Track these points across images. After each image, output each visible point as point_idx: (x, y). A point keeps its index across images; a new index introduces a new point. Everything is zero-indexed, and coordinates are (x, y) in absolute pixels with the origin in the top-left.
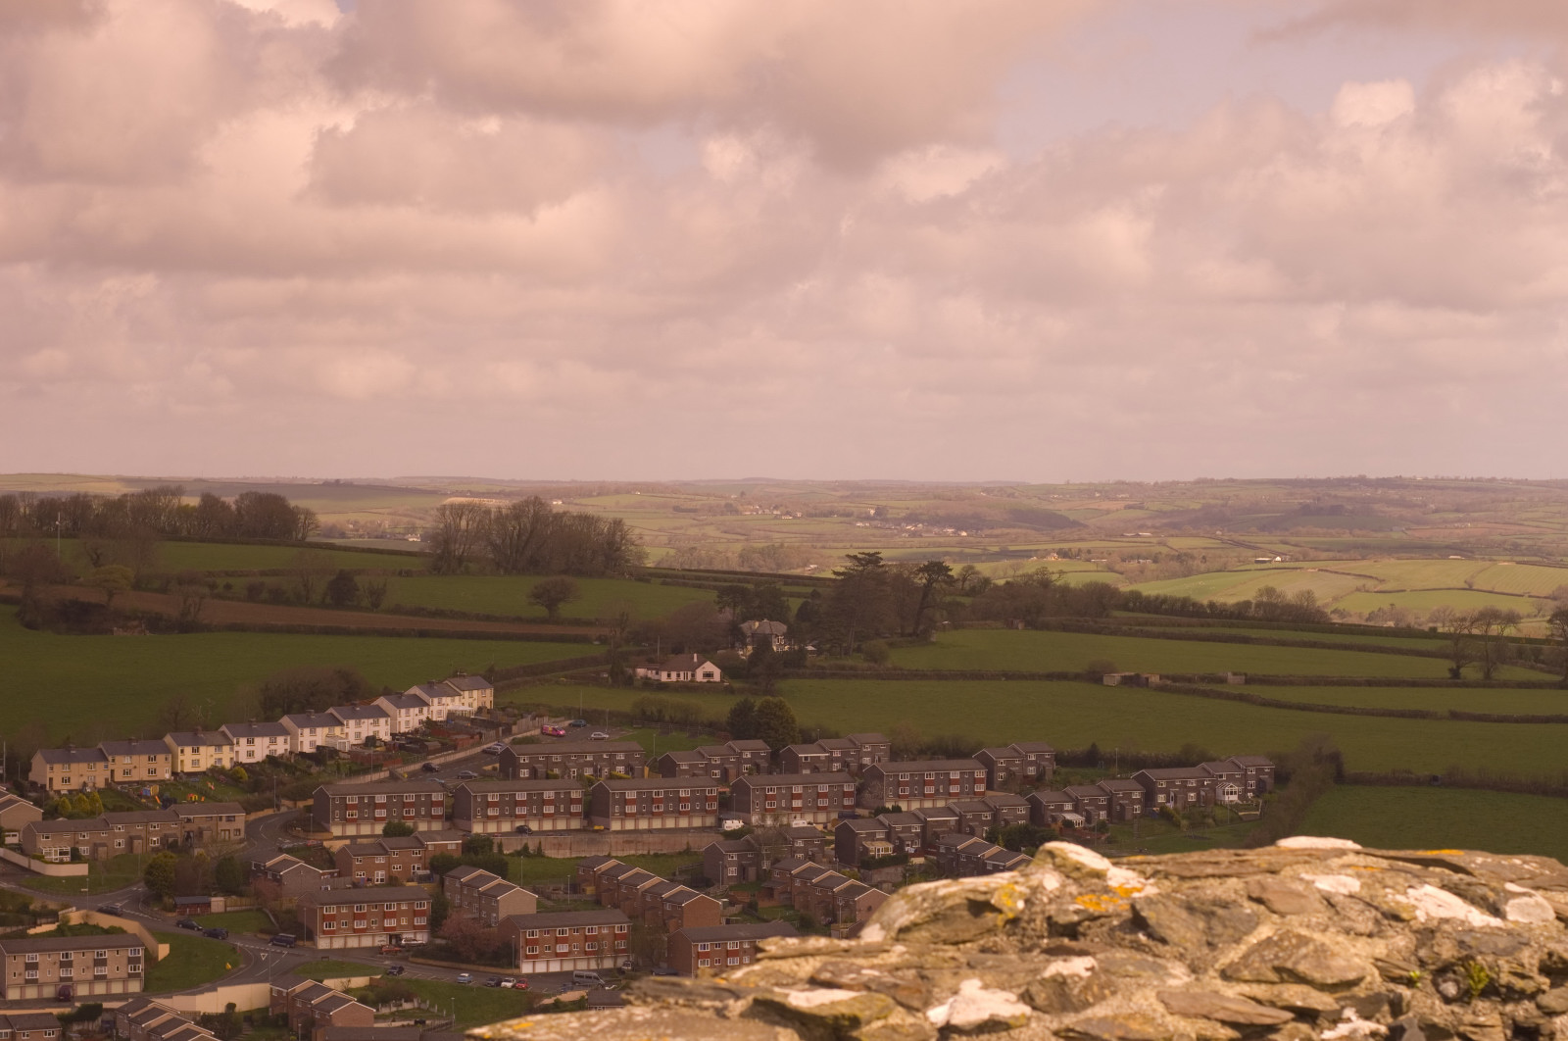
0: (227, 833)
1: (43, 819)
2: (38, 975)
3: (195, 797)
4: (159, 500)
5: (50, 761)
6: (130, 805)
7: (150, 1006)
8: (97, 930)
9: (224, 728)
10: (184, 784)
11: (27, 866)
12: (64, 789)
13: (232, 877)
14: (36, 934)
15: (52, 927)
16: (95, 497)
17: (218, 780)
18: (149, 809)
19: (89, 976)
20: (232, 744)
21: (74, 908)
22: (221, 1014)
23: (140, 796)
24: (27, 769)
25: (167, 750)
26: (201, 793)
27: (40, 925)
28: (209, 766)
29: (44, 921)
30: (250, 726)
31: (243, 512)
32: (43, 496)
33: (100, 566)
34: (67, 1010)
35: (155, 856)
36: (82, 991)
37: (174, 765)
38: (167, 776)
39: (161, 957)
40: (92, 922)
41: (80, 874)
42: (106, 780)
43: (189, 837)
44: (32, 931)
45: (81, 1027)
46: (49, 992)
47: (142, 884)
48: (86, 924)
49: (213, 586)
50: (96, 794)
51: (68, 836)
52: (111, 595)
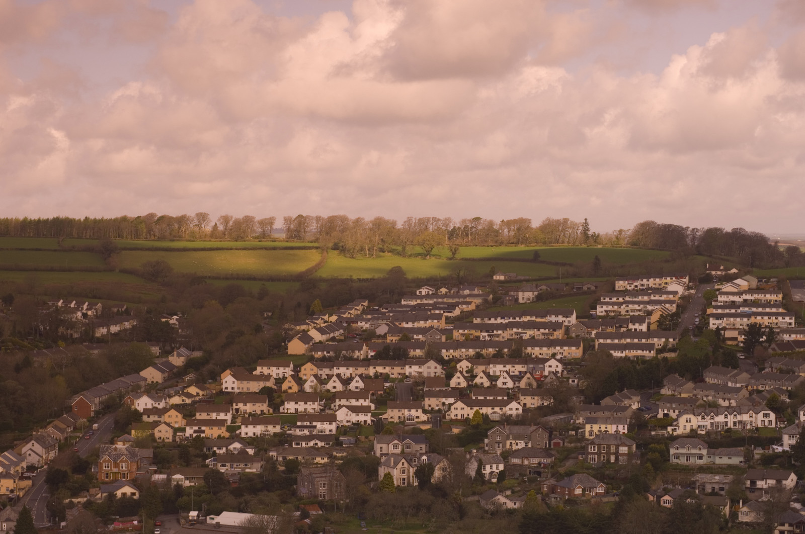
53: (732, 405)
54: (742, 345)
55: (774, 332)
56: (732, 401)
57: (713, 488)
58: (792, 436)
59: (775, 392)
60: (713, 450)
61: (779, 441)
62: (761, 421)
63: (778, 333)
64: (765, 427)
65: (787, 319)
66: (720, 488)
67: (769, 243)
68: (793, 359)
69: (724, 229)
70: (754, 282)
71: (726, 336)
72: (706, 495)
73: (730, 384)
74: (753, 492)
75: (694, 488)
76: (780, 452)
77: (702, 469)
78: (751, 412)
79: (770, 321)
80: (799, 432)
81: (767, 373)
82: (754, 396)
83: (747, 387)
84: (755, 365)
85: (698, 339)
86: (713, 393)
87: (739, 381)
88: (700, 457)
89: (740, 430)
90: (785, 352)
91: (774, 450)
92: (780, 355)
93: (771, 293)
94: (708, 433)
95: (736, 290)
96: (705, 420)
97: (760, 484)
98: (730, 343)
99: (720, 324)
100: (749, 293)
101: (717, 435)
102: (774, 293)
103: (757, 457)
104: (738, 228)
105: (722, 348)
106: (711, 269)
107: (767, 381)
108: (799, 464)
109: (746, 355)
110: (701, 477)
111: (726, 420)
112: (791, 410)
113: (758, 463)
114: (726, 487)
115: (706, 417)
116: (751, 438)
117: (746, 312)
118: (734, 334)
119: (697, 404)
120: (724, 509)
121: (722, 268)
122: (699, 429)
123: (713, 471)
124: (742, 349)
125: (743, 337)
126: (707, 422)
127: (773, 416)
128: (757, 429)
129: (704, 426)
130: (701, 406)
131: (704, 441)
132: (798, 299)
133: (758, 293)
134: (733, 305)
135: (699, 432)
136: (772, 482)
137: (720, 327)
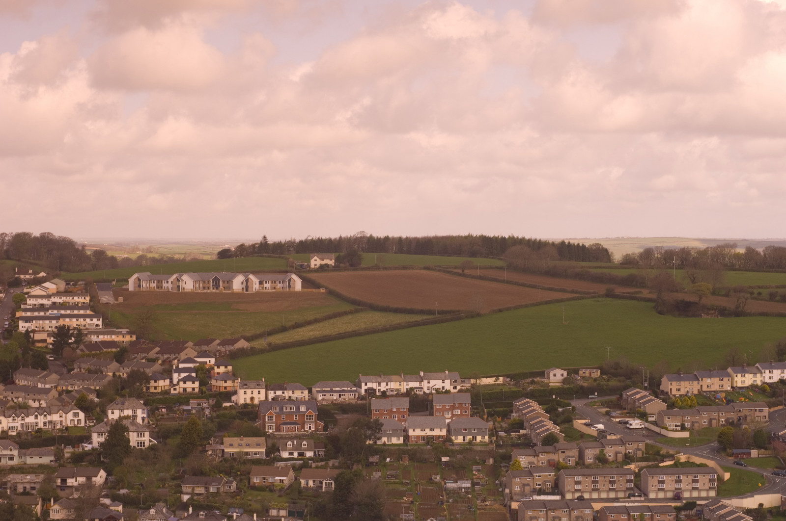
0: (759, 417)
1: (667, 409)
2: (664, 486)
3: (743, 399)
4: (725, 250)
5: (671, 380)
6: (711, 403)
7: (720, 504)
8: (693, 465)
9: (757, 365)
10: (737, 393)
11: (659, 432)
12: (678, 394)
13: (761, 440)
14: (664, 466)
15: (671, 463)
16: (693, 248)
17: (755, 391)
18: (720, 405)
19: (690, 487)
20: (761, 373)
21: (682, 454)
22: (756, 509)
23: (715, 398)
24: (659, 384)
25: (729, 375)
26: (746, 397)
27: (666, 462)
28: (750, 384)
29: (667, 459)
30: (771, 364)
31: (767, 256)
32: (666, 249)
33: (695, 283)
34: (679, 504)
35: (723, 428)
36: (686, 495)
37: (732, 383)
38: (729, 388)
39: (725, 479)
40: (691, 461)
41: (685, 437)
42: (698, 390)
43: (740, 419)
44: (661, 465)
45: (685, 513)
46: (670, 495)
47: (716, 442)
48: (688, 461)
49: (752, 293)
50: (694, 397)
51: (680, 418)
52: (700, 298)
53: (42, 406)
54: (51, 346)
55: (82, 333)
56: (42, 402)
57: (25, 488)
58: (100, 434)
59: (84, 391)
60: (24, 451)
61: (88, 439)
62: (71, 420)
63: (86, 335)
64: (75, 427)
65: (95, 321)
66: (31, 487)
67: (77, 247)
68: (101, 359)
69: (32, 234)
70: (62, 285)
71: (35, 338)
72: (18, 494)
73: (40, 386)
74: (64, 490)
75: (6, 488)
76: (89, 450)
77: (13, 470)
78: (61, 412)
79: (78, 323)
80: (107, 430)
81: (76, 374)
82: (64, 396)
83: (56, 387)
84: (64, 366)
85: (7, 342)
86: (23, 394)
87: (49, 382)
88: (11, 458)
89: (50, 430)
90: (93, 352)
91: (83, 449)
92: (88, 356)
93: (78, 295)
94: (19, 434)
95: (44, 293)
96: (16, 421)
97: (71, 482)
98: (39, 345)
99: (29, 327)
100: (58, 296)
101: (27, 436)
102: (82, 296)
103: (67, 455)
104: (45, 233)
105: (31, 350)
106: (20, 273)
107: (76, 381)
108: (108, 460)
109: (55, 356)
110: (13, 478)
111: (36, 421)
112: (99, 408)
113: (68, 461)
114: (37, 486)
115: (16, 418)
116: (61, 437)
117: (54, 314)
118: (43, 336)
119: (8, 405)
120: (35, 508)
121: (30, 271)
122: (10, 431)
123: (25, 471)
124: (51, 351)
125: (52, 339)
126: (18, 423)
127: (82, 415)
128: (67, 428)
129: (14, 427)
130: (12, 408)
131: (15, 442)
132: (104, 301)
133: (66, 296)
134: (42, 307)
135: (10, 433)
136: (82, 480)
137: (29, 330)
